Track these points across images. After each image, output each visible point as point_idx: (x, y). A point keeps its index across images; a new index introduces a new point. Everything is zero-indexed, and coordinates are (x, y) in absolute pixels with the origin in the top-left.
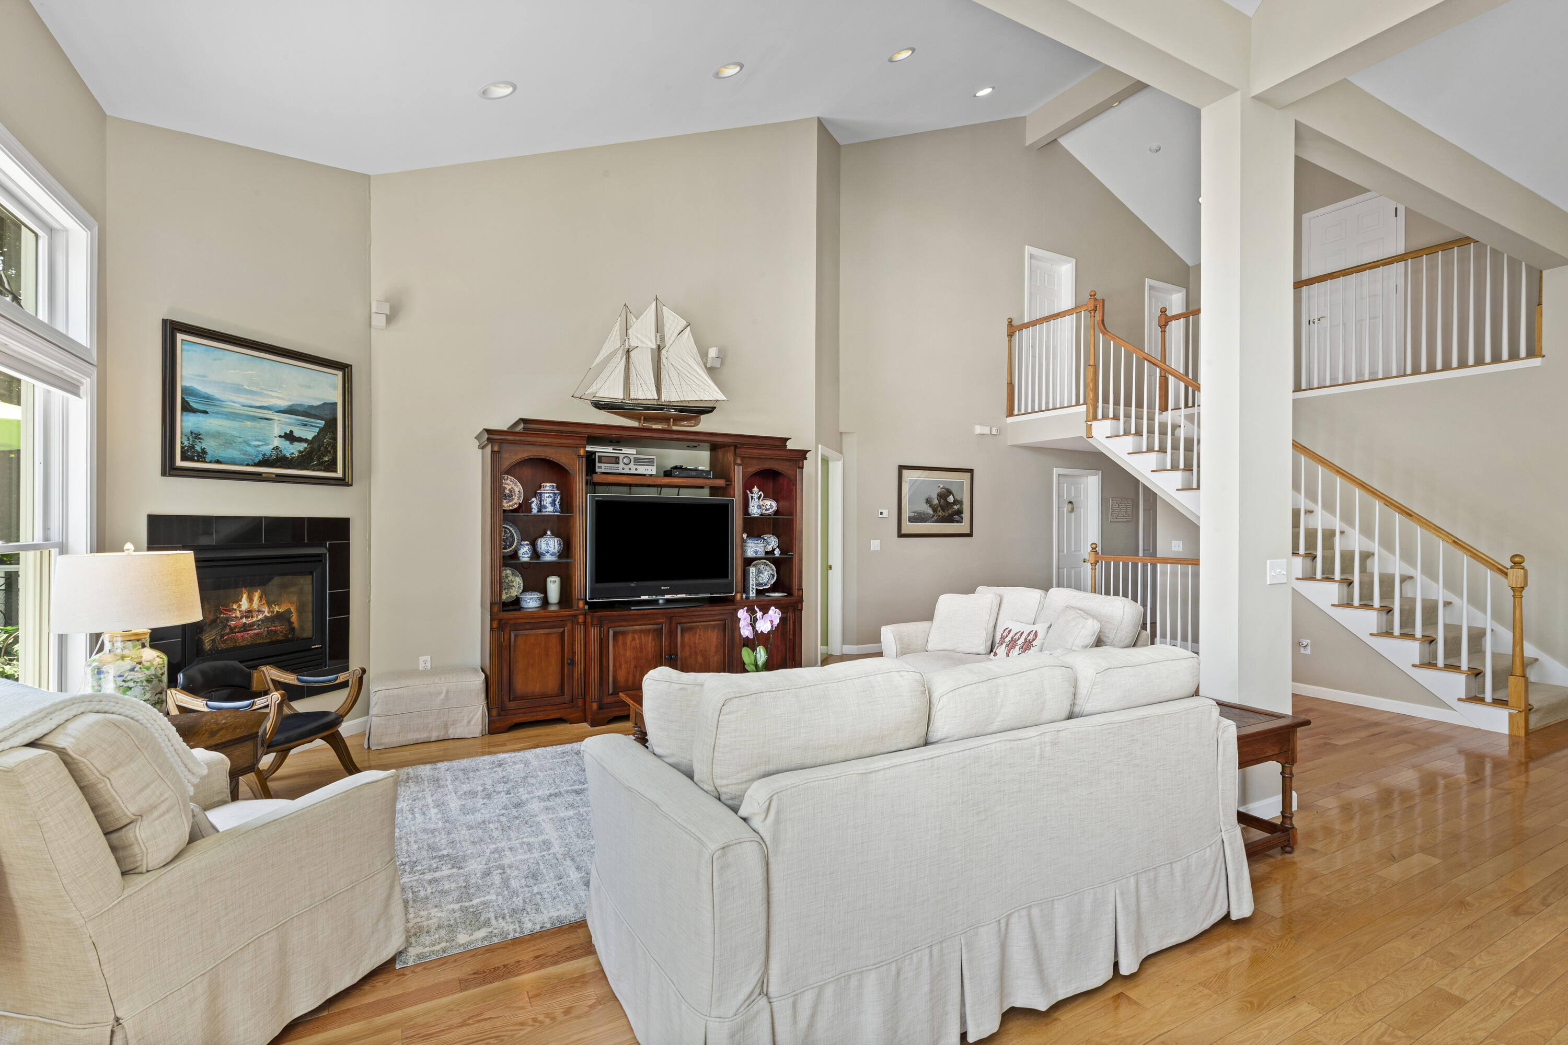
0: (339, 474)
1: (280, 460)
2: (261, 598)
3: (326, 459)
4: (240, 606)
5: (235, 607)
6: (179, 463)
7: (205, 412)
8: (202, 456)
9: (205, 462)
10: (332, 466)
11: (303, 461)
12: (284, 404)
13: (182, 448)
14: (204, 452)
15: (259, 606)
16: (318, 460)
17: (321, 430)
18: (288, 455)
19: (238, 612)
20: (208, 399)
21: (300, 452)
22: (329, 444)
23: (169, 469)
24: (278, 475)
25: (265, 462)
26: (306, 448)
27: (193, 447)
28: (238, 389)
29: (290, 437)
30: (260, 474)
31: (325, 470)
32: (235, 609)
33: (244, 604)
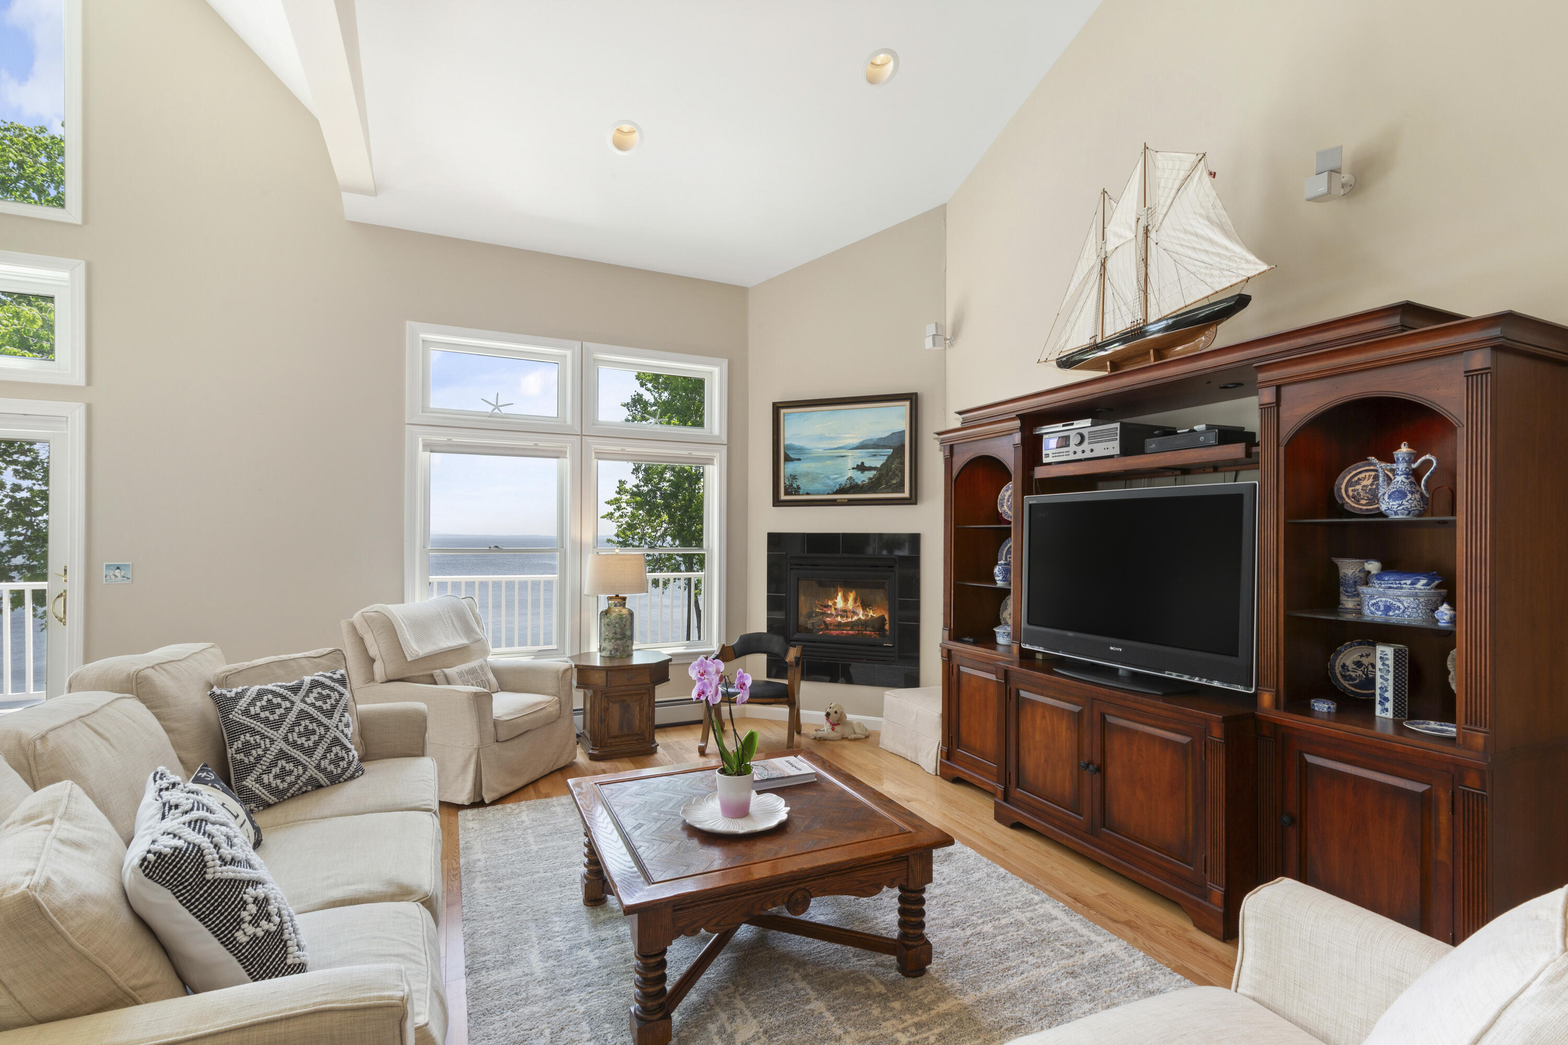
0: (906, 494)
1: (853, 487)
2: (855, 600)
3: (894, 482)
4: (835, 604)
5: (830, 604)
6: (783, 497)
7: (799, 460)
8: (797, 491)
9: (799, 495)
10: (900, 487)
11: (873, 486)
12: (856, 441)
13: (785, 487)
14: (798, 488)
15: (854, 607)
16: (886, 484)
17: (889, 457)
18: (860, 483)
19: (833, 609)
20: (801, 450)
21: (870, 479)
22: (896, 468)
23: (777, 502)
24: (849, 500)
25: (841, 491)
26: (875, 475)
27: (792, 485)
28: (821, 438)
29: (861, 468)
30: (835, 500)
31: (892, 492)
32: (831, 606)
33: (840, 602)
